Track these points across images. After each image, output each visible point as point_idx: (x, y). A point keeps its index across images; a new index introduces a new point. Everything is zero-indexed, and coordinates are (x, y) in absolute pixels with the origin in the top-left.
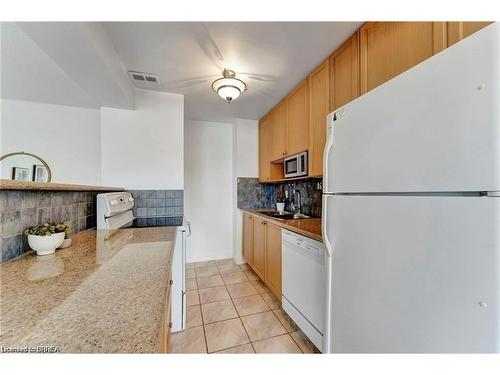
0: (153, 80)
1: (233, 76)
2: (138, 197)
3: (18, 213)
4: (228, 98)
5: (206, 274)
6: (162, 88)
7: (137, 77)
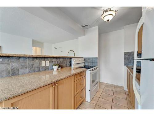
0: (87, 26)
1: (110, 10)
2: (86, 60)
3: (52, 62)
4: (107, 21)
5: (108, 89)
6: (90, 27)
7: (84, 27)
